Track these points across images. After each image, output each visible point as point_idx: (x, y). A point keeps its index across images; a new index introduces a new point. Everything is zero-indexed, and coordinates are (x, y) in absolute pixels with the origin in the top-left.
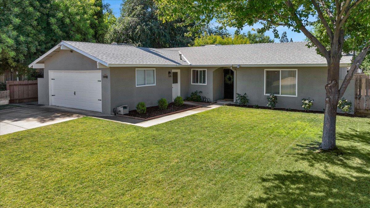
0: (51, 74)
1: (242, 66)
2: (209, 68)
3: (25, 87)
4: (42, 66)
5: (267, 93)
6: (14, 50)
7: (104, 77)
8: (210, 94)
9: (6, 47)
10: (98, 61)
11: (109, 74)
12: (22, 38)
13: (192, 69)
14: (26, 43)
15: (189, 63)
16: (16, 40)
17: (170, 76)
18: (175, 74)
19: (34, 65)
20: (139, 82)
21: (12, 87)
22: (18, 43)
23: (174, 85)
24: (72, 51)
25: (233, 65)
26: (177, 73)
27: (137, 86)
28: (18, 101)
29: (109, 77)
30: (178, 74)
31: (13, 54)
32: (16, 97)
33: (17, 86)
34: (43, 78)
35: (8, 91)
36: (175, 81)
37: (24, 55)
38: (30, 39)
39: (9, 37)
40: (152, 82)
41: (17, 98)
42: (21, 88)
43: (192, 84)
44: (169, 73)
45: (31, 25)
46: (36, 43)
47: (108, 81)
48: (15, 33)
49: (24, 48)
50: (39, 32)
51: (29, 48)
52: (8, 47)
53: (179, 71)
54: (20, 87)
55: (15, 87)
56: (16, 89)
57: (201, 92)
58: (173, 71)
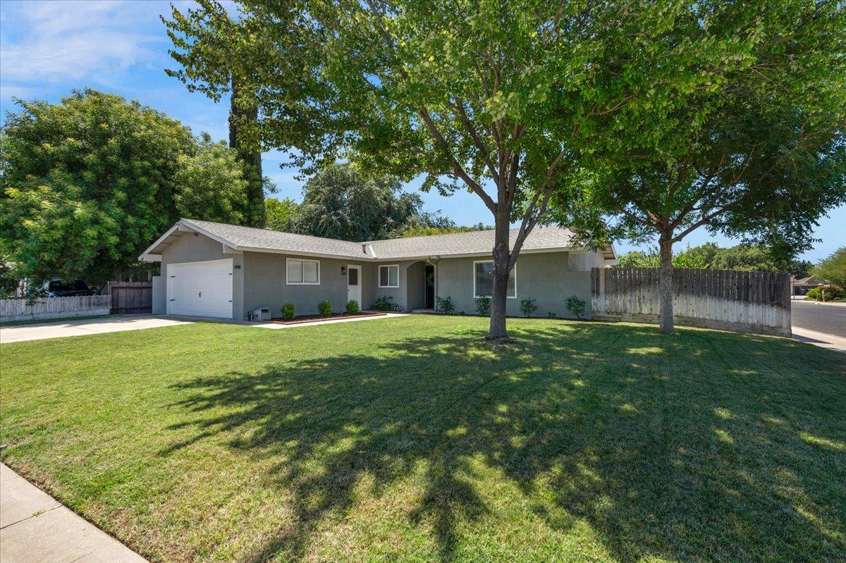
0: (171, 269)
1: (442, 257)
2: (401, 262)
3: (137, 292)
4: (158, 258)
5: (477, 295)
6: (117, 235)
7: (237, 267)
8: (402, 299)
9: (105, 230)
10: (224, 243)
11: (242, 264)
12: (131, 219)
13: (380, 266)
14: (137, 225)
15: (374, 256)
16: (121, 221)
17: (344, 274)
18: (354, 273)
19: (146, 257)
20: (292, 277)
21: (116, 292)
22: (125, 226)
23: (350, 287)
24: (196, 234)
25: (430, 256)
26: (356, 270)
27: (287, 284)
28: (124, 311)
29: (242, 267)
30: (358, 273)
31: (114, 239)
32: (122, 305)
33: (124, 290)
34: (159, 275)
35: (110, 296)
36: (353, 281)
37: (134, 244)
38: (144, 222)
39: (110, 215)
40: (313, 279)
41: (124, 306)
42: (131, 292)
43: (379, 286)
44: (343, 268)
45: (146, 202)
46: (154, 228)
47: (241, 271)
48: (119, 210)
49: (133, 233)
50: (160, 212)
51: (141, 235)
52: (109, 230)
53: (359, 268)
54: (128, 290)
55: (120, 291)
56: (122, 293)
57: (391, 298)
58: (350, 267)
